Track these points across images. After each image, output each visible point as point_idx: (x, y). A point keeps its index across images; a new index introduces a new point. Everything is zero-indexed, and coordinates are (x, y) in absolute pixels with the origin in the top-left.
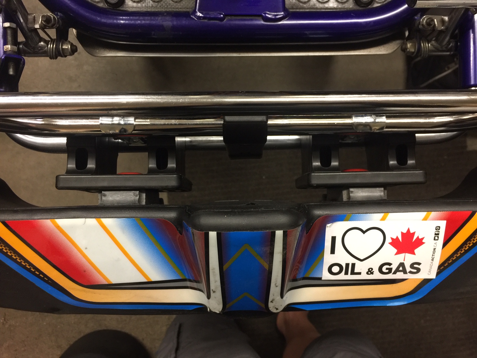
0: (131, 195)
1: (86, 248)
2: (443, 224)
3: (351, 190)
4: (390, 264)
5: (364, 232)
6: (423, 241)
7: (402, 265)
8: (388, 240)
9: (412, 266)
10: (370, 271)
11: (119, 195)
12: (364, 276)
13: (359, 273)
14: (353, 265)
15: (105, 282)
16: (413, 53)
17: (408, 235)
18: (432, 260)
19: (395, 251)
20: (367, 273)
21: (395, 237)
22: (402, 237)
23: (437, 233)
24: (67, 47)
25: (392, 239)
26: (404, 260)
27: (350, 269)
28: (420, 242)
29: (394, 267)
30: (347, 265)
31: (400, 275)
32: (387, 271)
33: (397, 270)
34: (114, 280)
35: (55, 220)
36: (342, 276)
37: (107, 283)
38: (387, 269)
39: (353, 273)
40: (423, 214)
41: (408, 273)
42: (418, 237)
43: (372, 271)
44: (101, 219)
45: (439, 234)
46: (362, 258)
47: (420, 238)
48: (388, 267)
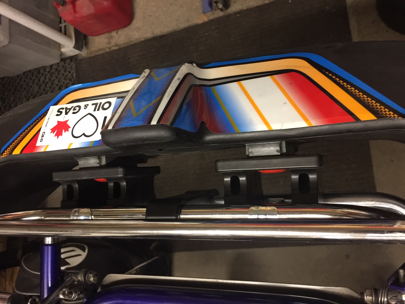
0: (255, 152)
1: (285, 103)
2: (38, 144)
3: (98, 165)
4: (74, 113)
5: (84, 134)
6: (51, 131)
7: (66, 113)
8: (70, 130)
9: (61, 113)
10: (86, 106)
11: (265, 152)
12: (90, 103)
13: (93, 104)
14: (95, 110)
15: (275, 76)
16: (90, 273)
17: (59, 134)
18: (49, 118)
19: (68, 123)
20: (88, 105)
21: (67, 132)
22: (62, 133)
23: (43, 137)
24: (367, 297)
25: (68, 131)
26: (65, 116)
27: (97, 107)
28: (53, 130)
29: (72, 111)
30: (98, 110)
31: (69, 106)
32: (76, 108)
33: (70, 109)
34: (268, 79)
35: (308, 126)
36: (103, 101)
37: (274, 76)
38: (76, 110)
39: (96, 104)
40: (48, 150)
41: (65, 108)
42: (53, 133)
43: (85, 107)
44: (268, 130)
45: (42, 137)
46: (89, 115)
47: (52, 133)
48: (75, 111)
